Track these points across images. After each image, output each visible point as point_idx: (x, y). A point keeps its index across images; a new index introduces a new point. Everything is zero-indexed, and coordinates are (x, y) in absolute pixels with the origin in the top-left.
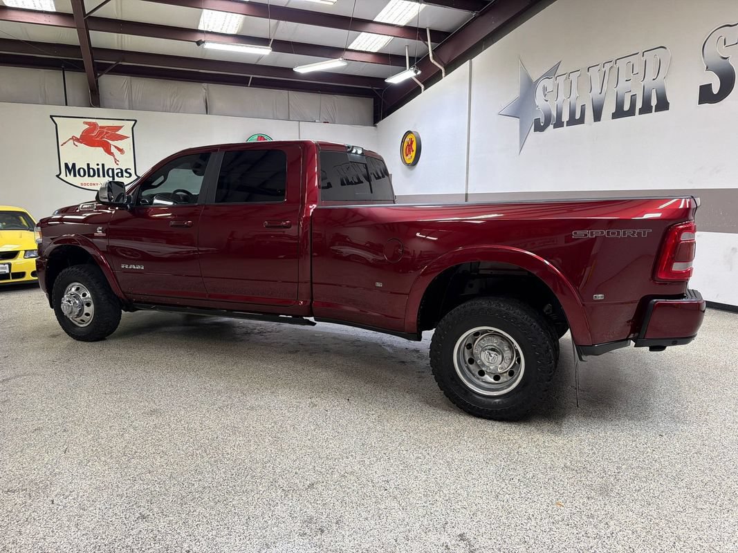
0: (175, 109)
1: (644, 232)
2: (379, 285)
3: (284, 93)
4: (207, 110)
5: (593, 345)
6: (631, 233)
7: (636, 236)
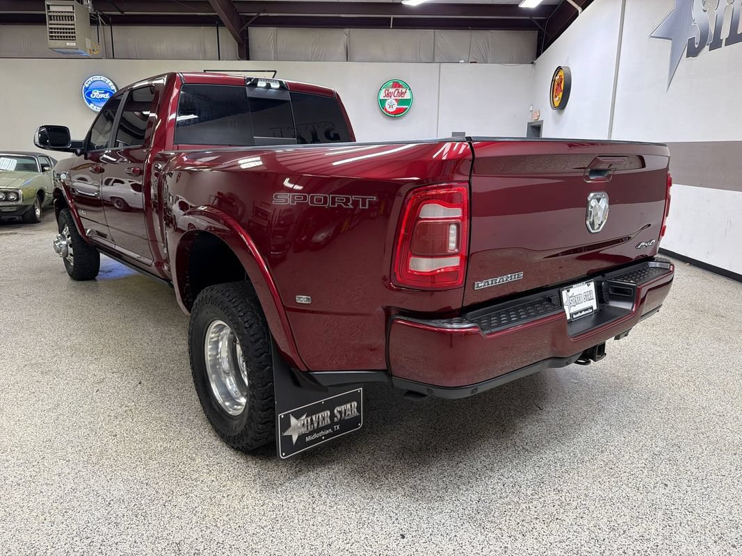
0: (316, 58)
1: (364, 200)
3: (430, 33)
4: (348, 57)
5: (309, 371)
6: (343, 200)
7: (351, 207)
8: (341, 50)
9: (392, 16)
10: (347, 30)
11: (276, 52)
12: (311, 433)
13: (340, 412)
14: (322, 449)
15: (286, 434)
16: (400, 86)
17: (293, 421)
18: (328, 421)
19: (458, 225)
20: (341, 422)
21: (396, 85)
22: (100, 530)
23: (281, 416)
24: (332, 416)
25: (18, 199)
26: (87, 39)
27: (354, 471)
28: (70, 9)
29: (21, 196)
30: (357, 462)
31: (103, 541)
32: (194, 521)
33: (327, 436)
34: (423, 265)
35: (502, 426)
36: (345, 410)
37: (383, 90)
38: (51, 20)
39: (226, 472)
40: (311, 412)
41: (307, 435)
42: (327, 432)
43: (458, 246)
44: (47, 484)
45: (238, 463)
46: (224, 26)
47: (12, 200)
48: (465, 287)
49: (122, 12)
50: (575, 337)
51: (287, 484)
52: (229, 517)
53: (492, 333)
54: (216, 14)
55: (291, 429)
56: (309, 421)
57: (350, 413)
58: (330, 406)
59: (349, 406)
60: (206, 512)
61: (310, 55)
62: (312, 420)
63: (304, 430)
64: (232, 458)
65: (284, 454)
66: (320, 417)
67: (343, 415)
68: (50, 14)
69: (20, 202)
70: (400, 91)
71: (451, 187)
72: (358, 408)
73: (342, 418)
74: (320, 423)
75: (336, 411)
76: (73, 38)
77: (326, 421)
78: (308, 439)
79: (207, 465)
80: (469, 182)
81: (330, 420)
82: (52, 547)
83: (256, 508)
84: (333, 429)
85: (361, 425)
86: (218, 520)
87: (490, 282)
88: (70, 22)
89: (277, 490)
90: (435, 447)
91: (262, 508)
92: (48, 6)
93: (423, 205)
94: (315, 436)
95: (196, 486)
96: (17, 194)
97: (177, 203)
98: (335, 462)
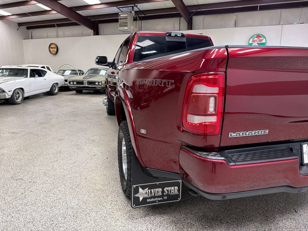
0: (221, 27)
1: (168, 82)
3: (279, 11)
4: (235, 25)
5: (146, 167)
6: (159, 82)
7: (163, 86)
8: (233, 22)
9: (259, 5)
10: (236, 14)
11: (203, 26)
12: (150, 198)
13: (168, 191)
14: (163, 206)
15: (136, 196)
16: (260, 37)
17: (141, 190)
18: (160, 194)
19: (215, 97)
20: (168, 195)
21: (258, 36)
22: (58, 219)
23: (134, 187)
24: (163, 192)
25: (102, 85)
26: (132, 26)
27: (173, 221)
28: (127, 15)
29: (103, 84)
30: (177, 217)
31: (57, 224)
32: (93, 226)
33: (159, 201)
34: (196, 120)
35: (266, 217)
36: (171, 190)
37: (251, 39)
38: (120, 20)
39: (117, 206)
40: (151, 187)
41: (148, 198)
42: (160, 199)
43: (215, 110)
44: (53, 194)
45: (124, 203)
46: (182, 17)
47: (100, 85)
48: (221, 135)
49: (145, 15)
50: (305, 176)
51: (139, 219)
52: (107, 228)
53: (236, 165)
54: (179, 12)
55: (139, 193)
56: (150, 192)
57: (173, 192)
58: (163, 186)
59: (173, 188)
60: (99, 223)
61: (218, 26)
62: (151, 191)
63: (146, 196)
64: (123, 200)
65: (134, 205)
66: (156, 191)
67: (169, 192)
68: (120, 18)
69: (102, 86)
70: (260, 39)
71: (217, 74)
72: (179, 190)
73: (169, 194)
74: (156, 194)
75: (165, 189)
76: (126, 26)
77: (159, 194)
78: (148, 200)
79: (112, 201)
80: (226, 72)
81: (162, 193)
82: (40, 221)
83: (120, 227)
84: (163, 198)
85: (179, 199)
86: (102, 228)
87: (241, 134)
88: (126, 20)
89: (133, 221)
90: (221, 220)
91: (123, 228)
92: (120, 15)
93: (195, 84)
94: (152, 200)
95: (102, 209)
96: (102, 83)
97: (122, 83)
98: (166, 214)
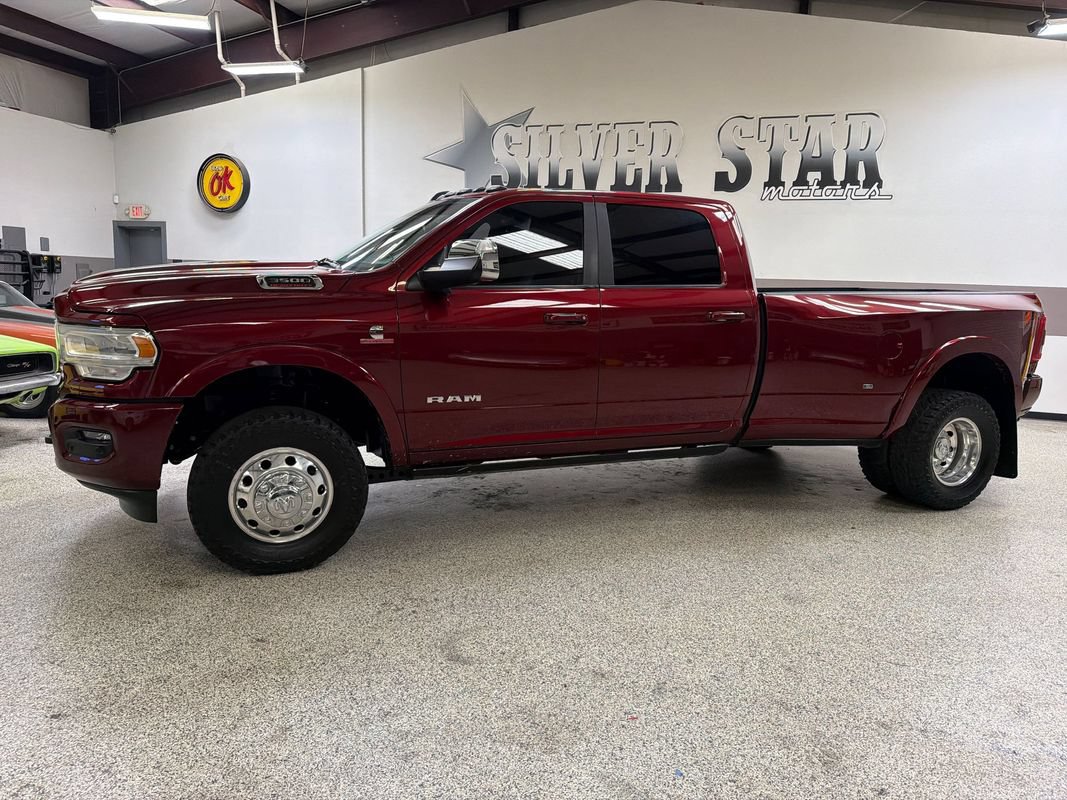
2: (868, 386)
